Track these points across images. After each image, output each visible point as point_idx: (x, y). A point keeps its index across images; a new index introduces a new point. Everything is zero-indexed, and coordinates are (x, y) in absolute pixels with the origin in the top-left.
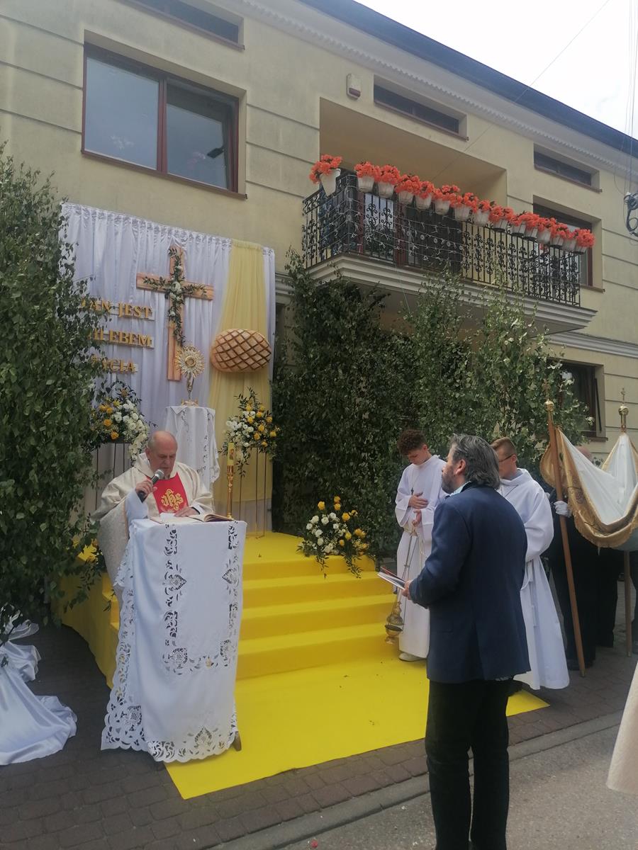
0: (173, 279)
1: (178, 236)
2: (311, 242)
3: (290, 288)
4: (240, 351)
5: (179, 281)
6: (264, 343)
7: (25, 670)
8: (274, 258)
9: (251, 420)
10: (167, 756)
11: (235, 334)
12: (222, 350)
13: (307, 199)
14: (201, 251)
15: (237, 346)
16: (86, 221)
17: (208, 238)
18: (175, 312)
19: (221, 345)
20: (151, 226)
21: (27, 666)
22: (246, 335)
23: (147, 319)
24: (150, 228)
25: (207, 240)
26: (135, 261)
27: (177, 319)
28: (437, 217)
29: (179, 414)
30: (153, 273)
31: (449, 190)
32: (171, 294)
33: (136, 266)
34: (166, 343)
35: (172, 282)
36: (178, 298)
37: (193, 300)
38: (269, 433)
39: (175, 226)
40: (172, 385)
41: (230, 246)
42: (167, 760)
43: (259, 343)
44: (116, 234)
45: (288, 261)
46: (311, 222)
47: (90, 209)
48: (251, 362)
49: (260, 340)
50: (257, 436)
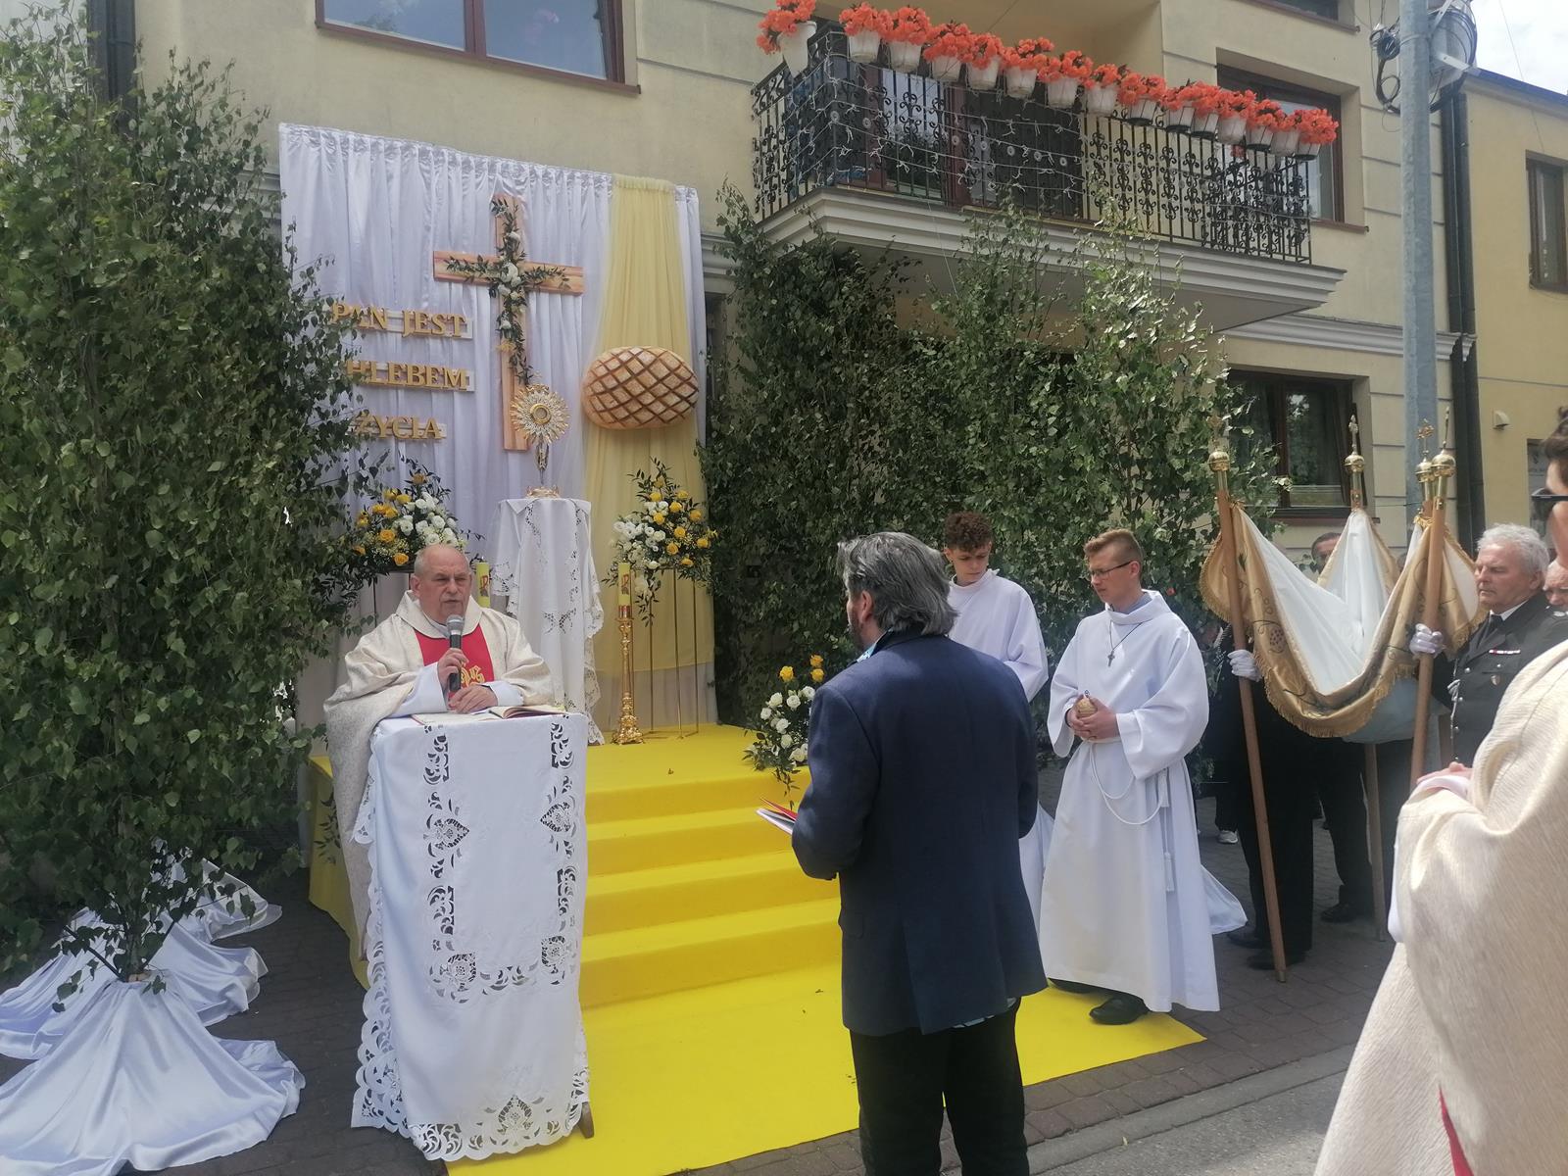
0: (502, 258)
1: (510, 175)
2: (769, 170)
3: (729, 262)
4: (637, 389)
5: (514, 262)
6: (682, 372)
7: (229, 994)
8: (696, 206)
9: (659, 518)
10: (448, 1151)
11: (625, 357)
12: (602, 389)
13: (759, 87)
14: (553, 200)
15: (630, 379)
16: (331, 158)
17: (566, 175)
18: (511, 321)
19: (599, 379)
20: (454, 158)
21: (232, 987)
22: (647, 358)
23: (458, 338)
24: (453, 163)
25: (566, 177)
26: (428, 229)
27: (514, 334)
28: (1012, 105)
29: (522, 513)
30: (464, 247)
31: (1033, 48)
32: (501, 287)
33: (431, 237)
34: (498, 381)
35: (501, 264)
36: (515, 295)
37: (545, 297)
38: (695, 541)
39: (502, 156)
40: (514, 460)
41: (609, 189)
42: (448, 1158)
43: (672, 371)
44: (390, 178)
45: (723, 209)
46: (767, 131)
47: (337, 134)
48: (659, 408)
49: (674, 365)
50: (673, 547)
